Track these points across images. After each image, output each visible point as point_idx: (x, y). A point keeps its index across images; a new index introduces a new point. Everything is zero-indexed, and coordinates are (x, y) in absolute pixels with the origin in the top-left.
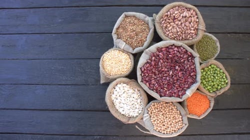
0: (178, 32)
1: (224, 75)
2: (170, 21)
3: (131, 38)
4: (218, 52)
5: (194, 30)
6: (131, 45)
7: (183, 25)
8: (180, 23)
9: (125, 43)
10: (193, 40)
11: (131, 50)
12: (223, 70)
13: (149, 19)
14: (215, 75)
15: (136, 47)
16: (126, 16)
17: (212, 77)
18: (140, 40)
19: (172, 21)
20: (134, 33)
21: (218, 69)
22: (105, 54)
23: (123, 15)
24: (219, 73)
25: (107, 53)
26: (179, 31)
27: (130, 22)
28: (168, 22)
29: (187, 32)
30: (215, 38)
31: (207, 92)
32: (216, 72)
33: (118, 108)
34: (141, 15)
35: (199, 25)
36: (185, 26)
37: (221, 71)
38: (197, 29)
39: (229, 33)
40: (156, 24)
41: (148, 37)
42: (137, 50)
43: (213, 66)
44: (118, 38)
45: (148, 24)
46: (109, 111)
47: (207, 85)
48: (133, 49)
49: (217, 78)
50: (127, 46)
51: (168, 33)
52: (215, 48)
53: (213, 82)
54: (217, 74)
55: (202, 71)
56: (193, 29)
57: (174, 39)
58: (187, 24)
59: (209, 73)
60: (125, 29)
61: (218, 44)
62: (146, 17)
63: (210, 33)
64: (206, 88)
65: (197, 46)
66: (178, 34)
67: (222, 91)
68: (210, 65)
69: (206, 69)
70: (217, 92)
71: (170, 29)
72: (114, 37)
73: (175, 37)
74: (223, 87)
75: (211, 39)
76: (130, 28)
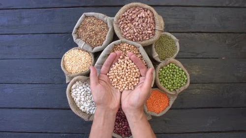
0: (134, 33)
1: (183, 73)
2: (127, 22)
3: (91, 37)
4: (178, 52)
5: (151, 30)
6: (90, 44)
7: (140, 25)
8: (137, 23)
9: (84, 43)
10: (151, 40)
11: (90, 49)
12: (182, 67)
13: (108, 19)
14: (175, 73)
15: (95, 46)
16: (86, 17)
17: (171, 75)
18: (99, 40)
19: (130, 22)
20: (93, 32)
21: (177, 68)
22: (65, 54)
23: (83, 16)
24: (178, 71)
25: (67, 53)
26: (136, 31)
27: (89, 22)
28: (125, 23)
29: (144, 32)
30: (174, 38)
31: (167, 91)
32: (175, 70)
33: (79, 106)
34: (100, 15)
35: (156, 26)
36: (142, 26)
37: (180, 69)
38: (155, 30)
39: (193, 32)
40: (114, 25)
41: (107, 36)
42: (96, 49)
43: (171, 64)
44: (78, 38)
45: (107, 24)
46: (70, 109)
47: (167, 84)
48: (93, 49)
49: (176, 76)
50: (86, 46)
51: (126, 33)
52: (174, 48)
53: (173, 80)
55: (161, 70)
56: (150, 29)
57: (132, 40)
58: (144, 25)
59: (168, 71)
60: (85, 30)
61: (178, 44)
62: (104, 17)
63: (170, 32)
64: (166, 87)
65: (155, 45)
66: (136, 34)
67: (182, 89)
68: (169, 64)
69: (165, 67)
70: (177, 90)
71: (127, 29)
72: (74, 37)
73: (133, 38)
74: (182, 85)
75: (170, 38)
76: (89, 28)
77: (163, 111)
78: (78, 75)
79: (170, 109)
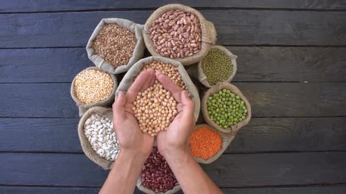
0: (172, 47)
1: (242, 102)
2: (162, 32)
3: (112, 53)
4: (234, 73)
5: (196, 43)
6: (111, 62)
7: (180, 36)
8: (176, 33)
9: (103, 60)
10: (195, 57)
11: (111, 70)
12: (240, 95)
13: (135, 27)
14: (230, 103)
15: (118, 65)
16: (106, 24)
17: (225, 106)
18: (124, 56)
19: (166, 31)
20: (116, 46)
21: (233, 95)
22: (77, 77)
23: (101, 22)
24: (234, 100)
25: (79, 74)
26: (174, 45)
27: (110, 31)
28: (160, 33)
29: (185, 46)
30: (229, 53)
31: (219, 128)
32: (230, 99)
33: (95, 149)
34: (126, 22)
35: (203, 37)
36: (183, 37)
37: (238, 97)
38: (201, 42)
40: (144, 35)
41: (135, 51)
42: (119, 69)
43: (225, 91)
44: (94, 53)
45: (134, 34)
46: (83, 153)
47: (218, 118)
48: (115, 68)
49: (231, 107)
50: (106, 65)
51: (160, 47)
52: (230, 67)
53: (227, 112)
54: (232, 102)
55: (211, 98)
56: (193, 41)
57: (169, 57)
58: (186, 35)
59: (220, 101)
60: (104, 42)
61: (234, 62)
62: (131, 25)
63: (224, 46)
64: (218, 123)
65: (202, 64)
66: (174, 49)
67: (240, 125)
68: (222, 90)
69: (215, 95)
70: (233, 127)
71: (161, 42)
72: (88, 52)
73: (171, 54)
74: (241, 119)
75: (224, 54)
76: (110, 39)
77: (213, 156)
78: (94, 106)
79: (223, 154)
